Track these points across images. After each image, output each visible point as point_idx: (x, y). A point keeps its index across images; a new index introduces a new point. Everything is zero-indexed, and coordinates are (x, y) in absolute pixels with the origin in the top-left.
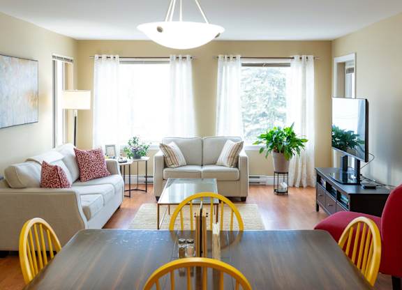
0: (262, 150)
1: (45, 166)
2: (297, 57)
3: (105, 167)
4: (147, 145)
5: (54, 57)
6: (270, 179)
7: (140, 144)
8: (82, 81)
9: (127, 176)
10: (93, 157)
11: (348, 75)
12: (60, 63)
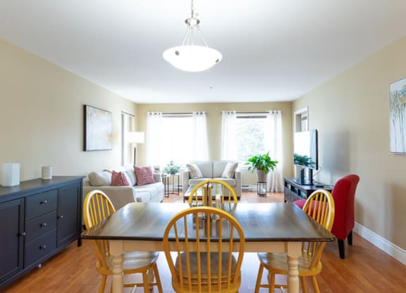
0: (249, 168)
1: (114, 173)
2: (271, 112)
3: (153, 177)
4: (178, 166)
5: (122, 112)
6: (255, 188)
7: (175, 165)
8: (140, 127)
9: (167, 186)
10: (145, 171)
11: (303, 122)
12: (126, 117)
